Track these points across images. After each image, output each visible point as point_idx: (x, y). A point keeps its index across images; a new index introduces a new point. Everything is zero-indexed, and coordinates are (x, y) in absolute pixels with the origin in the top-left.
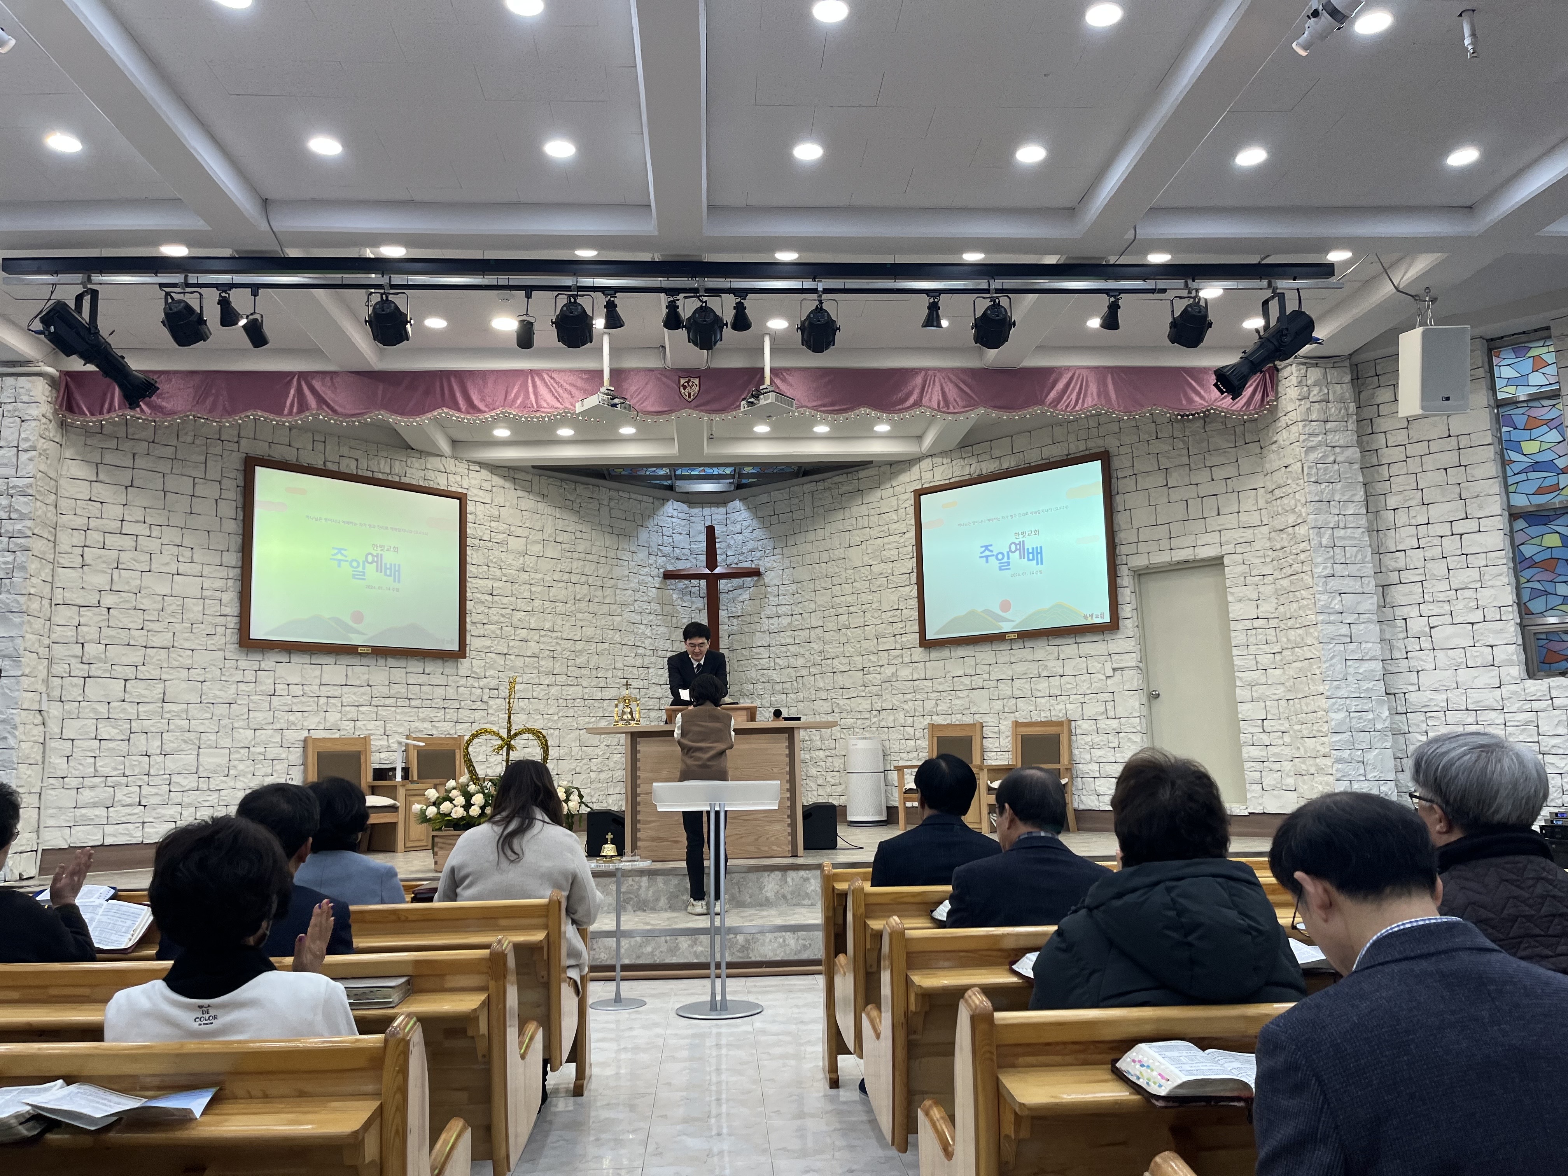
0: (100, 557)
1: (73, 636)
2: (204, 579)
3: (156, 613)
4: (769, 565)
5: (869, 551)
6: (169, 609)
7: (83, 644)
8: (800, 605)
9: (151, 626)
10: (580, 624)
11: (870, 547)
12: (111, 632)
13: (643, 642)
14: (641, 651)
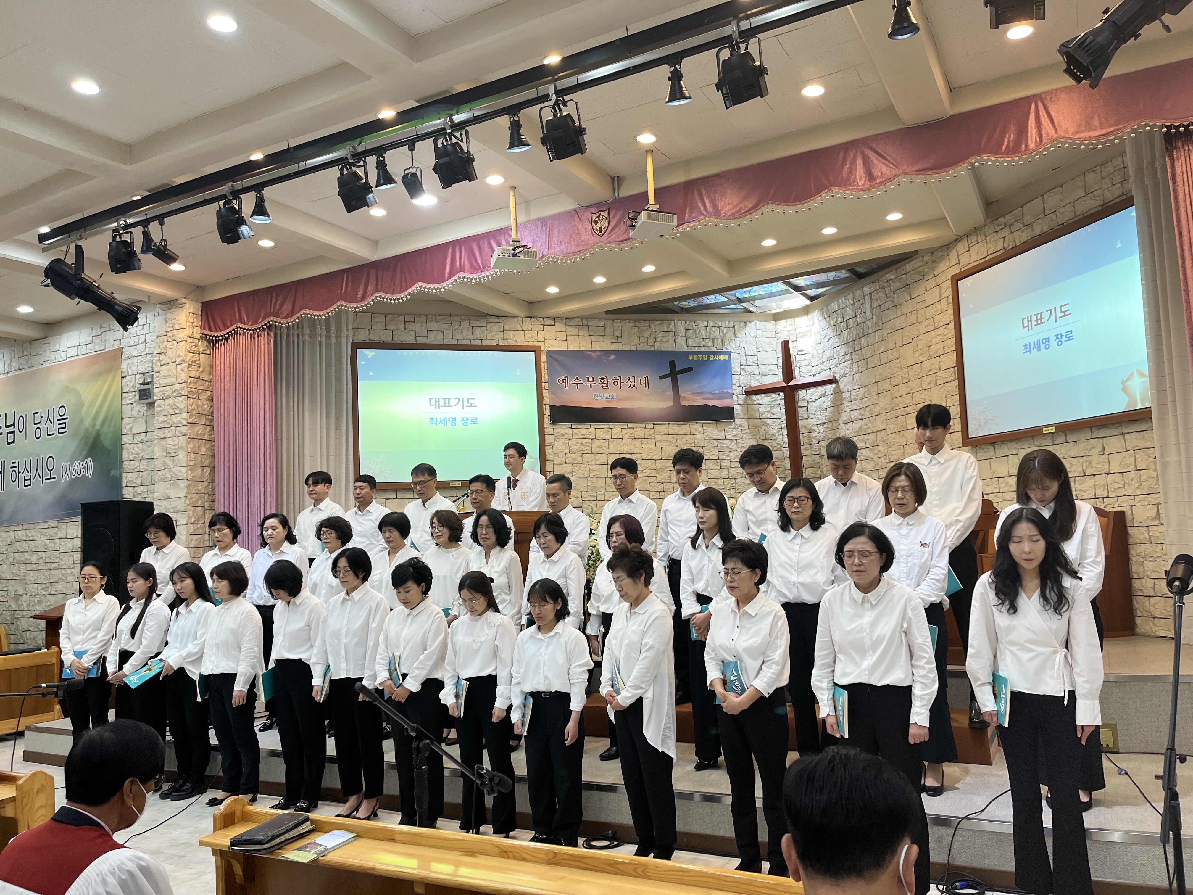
4: (842, 371)
5: (920, 347)
8: (868, 409)
10: (658, 444)
11: (919, 343)
13: (728, 456)
14: (725, 464)
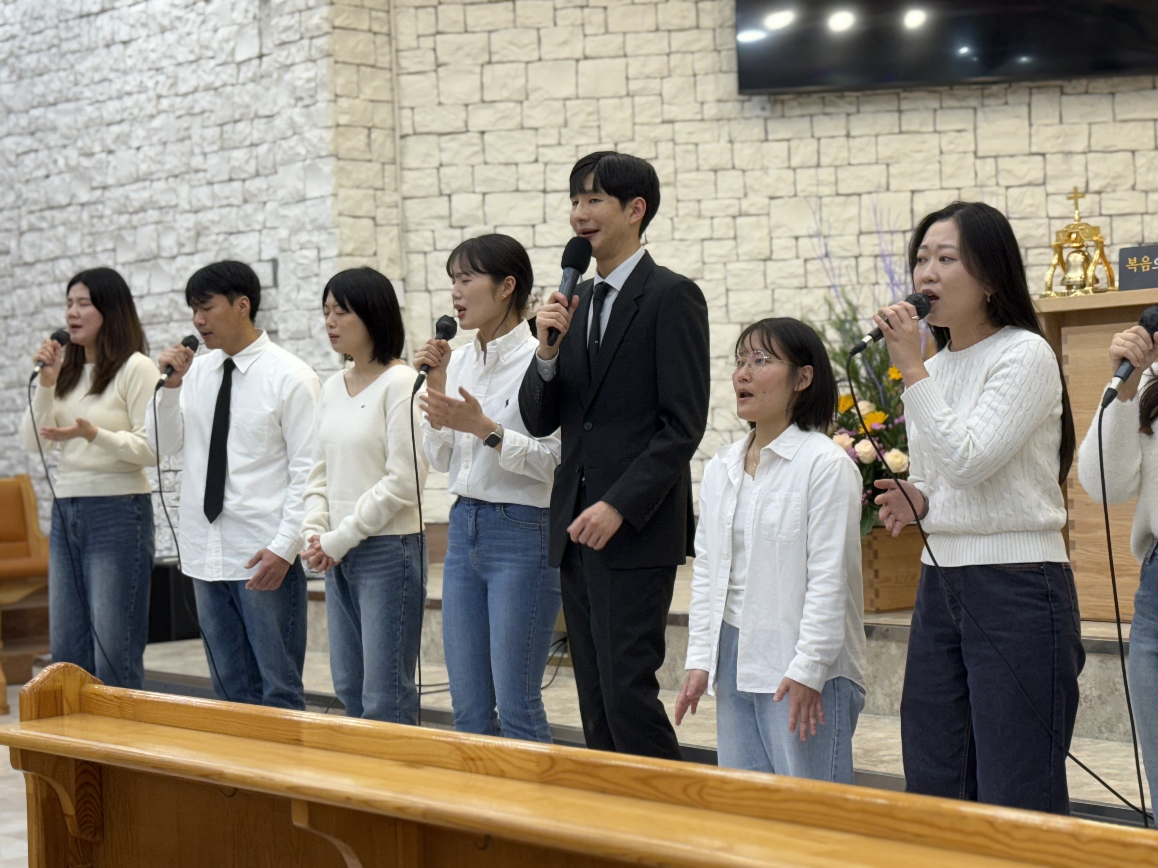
0: (459, 48)
1: (432, 185)
2: (630, 60)
3: (554, 132)
6: (575, 122)
7: (449, 196)
9: (548, 154)
12: (490, 172)
